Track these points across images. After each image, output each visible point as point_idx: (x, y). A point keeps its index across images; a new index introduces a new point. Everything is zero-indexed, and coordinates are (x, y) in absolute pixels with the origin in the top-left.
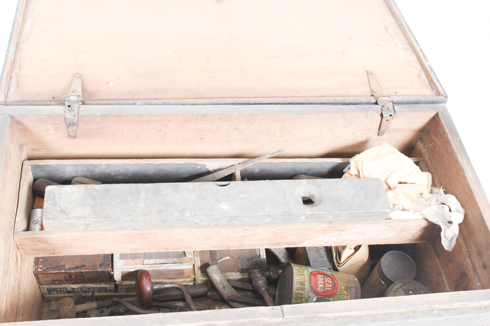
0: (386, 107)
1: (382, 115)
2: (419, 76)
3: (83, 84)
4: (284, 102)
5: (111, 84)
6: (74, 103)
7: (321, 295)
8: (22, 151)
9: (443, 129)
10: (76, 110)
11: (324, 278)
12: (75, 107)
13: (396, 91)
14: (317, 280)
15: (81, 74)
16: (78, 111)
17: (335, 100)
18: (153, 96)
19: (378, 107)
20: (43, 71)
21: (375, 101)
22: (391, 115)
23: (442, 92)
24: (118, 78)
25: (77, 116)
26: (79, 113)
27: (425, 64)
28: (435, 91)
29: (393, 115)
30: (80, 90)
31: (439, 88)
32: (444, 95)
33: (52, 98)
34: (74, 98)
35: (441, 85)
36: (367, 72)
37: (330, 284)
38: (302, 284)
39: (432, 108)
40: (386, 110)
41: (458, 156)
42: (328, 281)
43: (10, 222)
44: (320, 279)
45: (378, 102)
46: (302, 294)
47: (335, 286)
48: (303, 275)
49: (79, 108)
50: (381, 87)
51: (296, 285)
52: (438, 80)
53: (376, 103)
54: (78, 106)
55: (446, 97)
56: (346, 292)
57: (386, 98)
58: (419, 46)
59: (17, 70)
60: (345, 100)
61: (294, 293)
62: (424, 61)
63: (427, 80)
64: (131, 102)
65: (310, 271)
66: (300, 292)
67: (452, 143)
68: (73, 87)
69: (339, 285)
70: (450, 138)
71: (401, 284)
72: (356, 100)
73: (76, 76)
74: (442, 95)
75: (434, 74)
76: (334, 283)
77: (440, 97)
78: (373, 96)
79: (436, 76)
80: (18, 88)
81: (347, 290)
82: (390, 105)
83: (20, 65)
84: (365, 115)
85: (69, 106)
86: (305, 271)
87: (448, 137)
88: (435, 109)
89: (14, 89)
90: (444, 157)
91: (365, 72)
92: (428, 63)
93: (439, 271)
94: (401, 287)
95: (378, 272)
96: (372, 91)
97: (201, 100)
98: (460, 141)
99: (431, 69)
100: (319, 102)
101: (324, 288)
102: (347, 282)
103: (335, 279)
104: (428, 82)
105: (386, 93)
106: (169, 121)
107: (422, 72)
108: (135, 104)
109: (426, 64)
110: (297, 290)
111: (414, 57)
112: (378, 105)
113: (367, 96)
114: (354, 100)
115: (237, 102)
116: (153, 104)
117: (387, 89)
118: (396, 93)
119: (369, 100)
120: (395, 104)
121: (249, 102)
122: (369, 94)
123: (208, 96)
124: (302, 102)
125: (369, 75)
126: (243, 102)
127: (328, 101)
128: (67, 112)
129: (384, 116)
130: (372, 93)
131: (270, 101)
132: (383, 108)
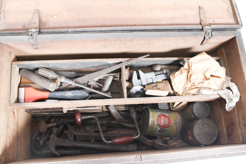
0: (207, 32)
1: (205, 38)
2: (228, 10)
3: (39, 17)
4: (151, 29)
5: (55, 17)
6: (34, 33)
7: (162, 127)
8: (11, 56)
9: (237, 47)
11: (164, 118)
12: (35, 35)
13: (214, 20)
14: (161, 120)
15: (38, 10)
16: (36, 38)
17: (180, 28)
18: (78, 24)
19: (203, 33)
20: (17, 8)
21: (202, 28)
22: (209, 38)
23: (240, 22)
24: (59, 13)
25: (36, 41)
26: (36, 40)
27: (233, 2)
28: (236, 21)
29: (211, 37)
30: (38, 22)
31: (239, 20)
32: (241, 24)
33: (23, 27)
34: (33, 30)
35: (240, 17)
36: (199, 7)
37: (167, 122)
38: (154, 122)
39: (233, 33)
40: (208, 34)
41: (243, 65)
42: (166, 120)
44: (163, 119)
45: (204, 29)
46: (153, 127)
47: (169, 122)
48: (154, 117)
49: (37, 36)
50: (206, 18)
51: (150, 122)
52: (239, 14)
53: (202, 30)
54: (36, 35)
56: (174, 125)
57: (208, 27)
59: (4, 8)
60: (185, 28)
61: (149, 126)
63: (232, 13)
64: (66, 30)
65: (158, 114)
66: (152, 126)
67: (241, 57)
68: (34, 20)
69: (172, 122)
70: (240, 53)
71: (202, 120)
73: (36, 12)
74: (240, 24)
75: (237, 9)
76: (169, 121)
77: (238, 25)
78: (201, 24)
79: (238, 11)
80: (5, 20)
81: (175, 124)
82: (210, 31)
83: (5, 4)
84: (195, 38)
85: (31, 35)
86: (156, 115)
87: (239, 53)
89: (2, 21)
90: (234, 62)
91: (198, 7)
92: (234, 1)
93: (221, 115)
94: (201, 122)
95: (191, 111)
96: (201, 20)
99: (236, 5)
100: (170, 29)
101: (164, 123)
102: (176, 120)
103: (170, 118)
104: (233, 14)
105: (208, 22)
106: (86, 42)
107: (230, 7)
110: (151, 125)
112: (203, 31)
113: (198, 24)
114: (190, 28)
115: (124, 29)
116: (78, 31)
117: (209, 19)
118: (214, 21)
119: (198, 27)
120: (213, 30)
121: (131, 29)
122: (199, 22)
123: (108, 24)
124: (161, 29)
125: (200, 9)
126: (128, 29)
127: (175, 28)
128: (30, 39)
129: (206, 38)
130: (200, 22)
131: (143, 28)
132: (206, 34)
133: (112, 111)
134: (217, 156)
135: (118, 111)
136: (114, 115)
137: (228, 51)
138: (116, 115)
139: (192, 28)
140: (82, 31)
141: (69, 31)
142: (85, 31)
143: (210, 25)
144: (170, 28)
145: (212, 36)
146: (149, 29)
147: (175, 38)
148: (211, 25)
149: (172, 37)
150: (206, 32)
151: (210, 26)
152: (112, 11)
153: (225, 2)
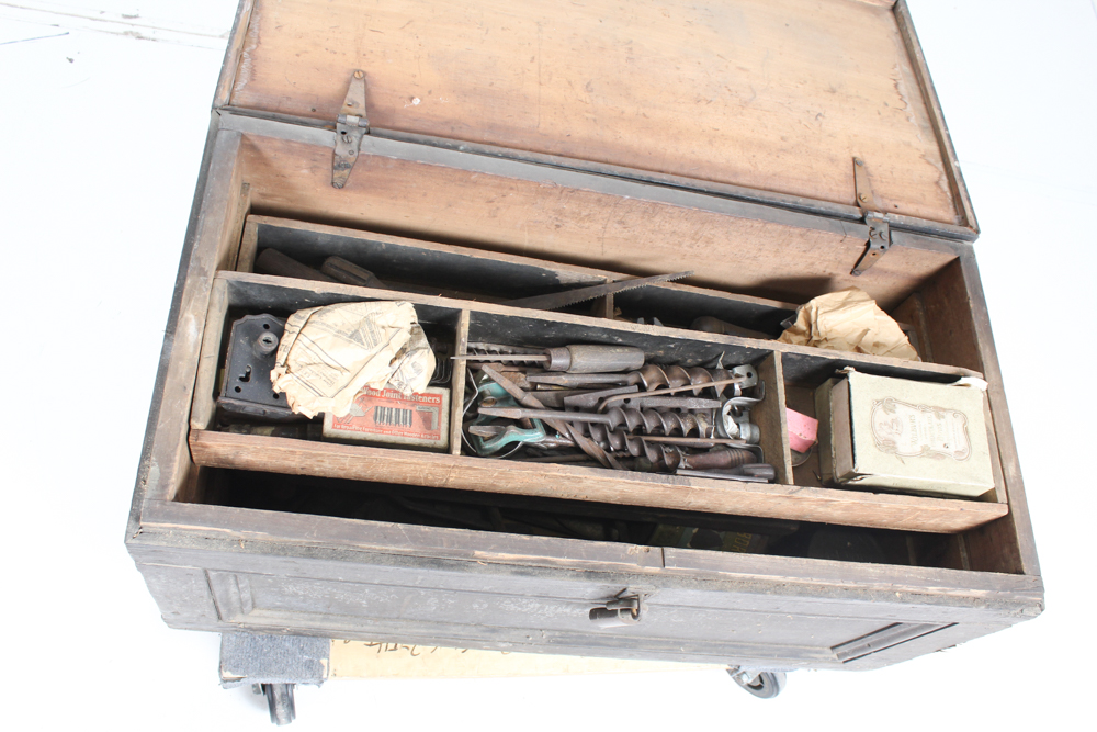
0: (878, 230)
1: (868, 245)
2: (937, 183)
3: (367, 93)
5: (417, 101)
6: (352, 127)
9: (964, 288)
10: (355, 141)
12: (355, 136)
13: (896, 204)
15: (365, 74)
16: (359, 145)
17: (796, 203)
18: (487, 137)
19: (865, 229)
20: (298, 55)
21: (861, 216)
22: (882, 247)
23: (971, 221)
24: (430, 93)
25: (356, 154)
26: (359, 150)
27: (952, 165)
28: (960, 216)
29: (887, 247)
30: (362, 104)
31: (969, 213)
32: (975, 227)
33: (309, 109)
34: (353, 119)
35: (972, 208)
36: (854, 159)
39: (952, 247)
40: (877, 236)
41: (979, 340)
45: (867, 220)
49: (361, 138)
50: (873, 192)
52: (969, 199)
53: (862, 221)
54: (359, 135)
55: (978, 232)
57: (880, 215)
58: (947, 129)
59: (254, 46)
60: (813, 205)
62: (951, 159)
63: (949, 194)
64: (450, 142)
67: (973, 315)
68: (349, 95)
70: (971, 305)
72: (830, 208)
73: (356, 75)
74: (971, 227)
75: (964, 185)
77: (967, 229)
78: (858, 206)
79: (966, 190)
80: (253, 80)
82: (884, 229)
83: (259, 38)
84: (841, 238)
85: (344, 133)
87: (968, 304)
88: (956, 249)
89: (245, 81)
90: (953, 335)
91: (851, 159)
92: (956, 163)
96: (858, 196)
97: (571, 160)
98: (987, 315)
99: (961, 174)
100: (768, 201)
104: (951, 196)
105: (879, 204)
106: (512, 188)
107: (944, 177)
108: (455, 148)
109: (954, 164)
111: (934, 148)
112: (866, 225)
113: (848, 204)
114: (826, 208)
116: (487, 151)
117: (882, 197)
118: (896, 207)
119: (851, 213)
120: (893, 227)
122: (853, 200)
123: (581, 153)
125: (856, 165)
127: (783, 201)
128: (339, 143)
129: (872, 246)
130: (857, 199)
132: (873, 233)
134: (897, 594)
139: (833, 211)
140: (500, 155)
141: (462, 147)
142: (511, 156)
143: (885, 212)
144: (767, 198)
145: (891, 242)
147: (780, 228)
148: (888, 213)
149: (773, 221)
150: (873, 229)
151: (886, 214)
153: (929, 163)
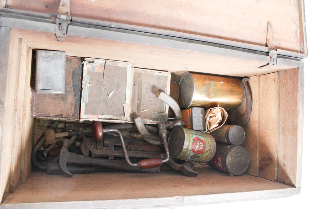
0: (273, 58)
2: (296, 32)
4: (214, 42)
6: (63, 20)
7: (196, 153)
9: (297, 80)
10: (65, 28)
11: (199, 143)
12: (64, 25)
14: (196, 145)
16: (67, 30)
17: (245, 46)
18: (124, 18)
19: (269, 57)
21: (268, 51)
22: (273, 65)
23: (306, 51)
26: (67, 33)
27: (303, 24)
28: (301, 48)
29: (275, 64)
30: (68, 4)
31: (305, 48)
32: (306, 54)
33: (45, 6)
34: (63, 17)
35: (307, 45)
36: (268, 22)
37: (202, 147)
38: (188, 147)
40: (272, 60)
42: (202, 145)
43: (14, 106)
44: (198, 143)
45: (270, 54)
46: (186, 152)
47: (204, 148)
48: (190, 141)
49: (68, 27)
50: (273, 38)
51: (185, 147)
52: (306, 41)
53: (267, 53)
54: (66, 25)
55: (307, 56)
56: (208, 152)
57: (274, 52)
58: (304, 7)
60: (251, 47)
61: (183, 151)
62: (303, 21)
63: (299, 37)
65: (194, 138)
66: (186, 151)
67: (299, 93)
69: (206, 148)
70: (299, 88)
71: (236, 149)
72: (257, 48)
75: (306, 34)
76: (204, 147)
77: (304, 55)
78: (267, 46)
81: (209, 151)
82: (275, 57)
84: (259, 62)
85: (60, 24)
86: (191, 138)
88: (298, 64)
90: (289, 95)
91: (267, 22)
93: (257, 146)
94: (236, 150)
96: (268, 40)
98: (304, 92)
99: (305, 29)
101: (199, 149)
102: (211, 146)
103: (205, 144)
104: (299, 39)
105: (275, 44)
107: (299, 29)
109: (304, 24)
110: (185, 150)
111: (297, 15)
112: (269, 55)
113: (263, 45)
114: (256, 48)
115: (183, 36)
116: (124, 28)
117: (276, 40)
118: (280, 44)
119: (264, 50)
120: (279, 56)
121: (191, 37)
123: (163, 24)
124: (225, 44)
125: (269, 26)
126: (187, 37)
127: (241, 46)
128: (58, 30)
130: (266, 42)
131: (205, 40)
132: (271, 59)
133: (138, 125)
135: (145, 125)
136: (140, 129)
137: (283, 80)
138: (142, 130)
140: (129, 29)
141: (113, 26)
142: (134, 30)
143: (276, 48)
144: (235, 45)
145: (277, 63)
146: (212, 42)
148: (278, 49)
150: (271, 57)
151: (276, 50)
152: (170, 7)
153: (294, 23)
